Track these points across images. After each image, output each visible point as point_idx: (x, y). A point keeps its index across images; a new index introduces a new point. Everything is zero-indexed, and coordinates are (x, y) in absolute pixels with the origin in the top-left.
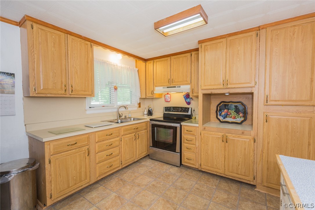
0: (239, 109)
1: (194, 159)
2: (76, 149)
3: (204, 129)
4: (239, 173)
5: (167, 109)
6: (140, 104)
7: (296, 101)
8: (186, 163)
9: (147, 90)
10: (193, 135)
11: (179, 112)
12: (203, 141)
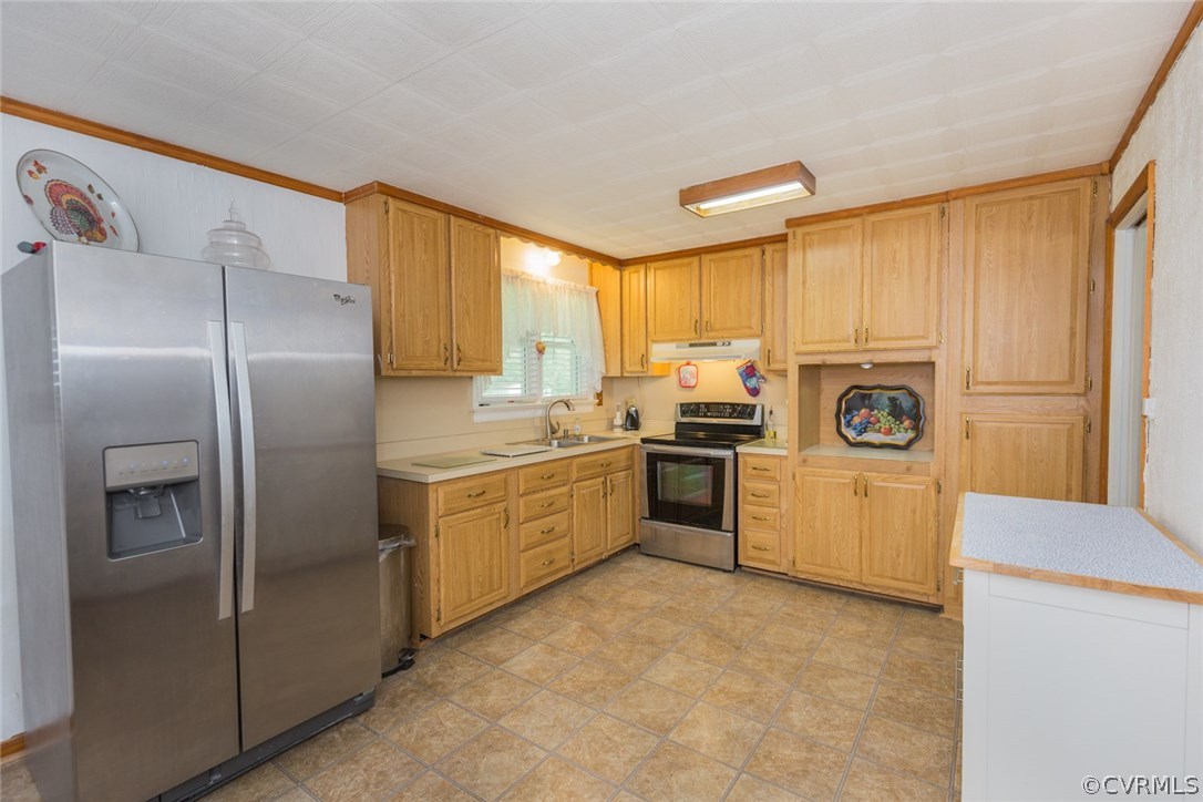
0: (901, 407)
1: (774, 548)
2: (481, 507)
3: (804, 461)
4: (900, 577)
5: (686, 409)
6: (599, 395)
7: (1036, 383)
8: (753, 559)
9: (626, 353)
10: (772, 479)
11: (724, 417)
12: (800, 496)
